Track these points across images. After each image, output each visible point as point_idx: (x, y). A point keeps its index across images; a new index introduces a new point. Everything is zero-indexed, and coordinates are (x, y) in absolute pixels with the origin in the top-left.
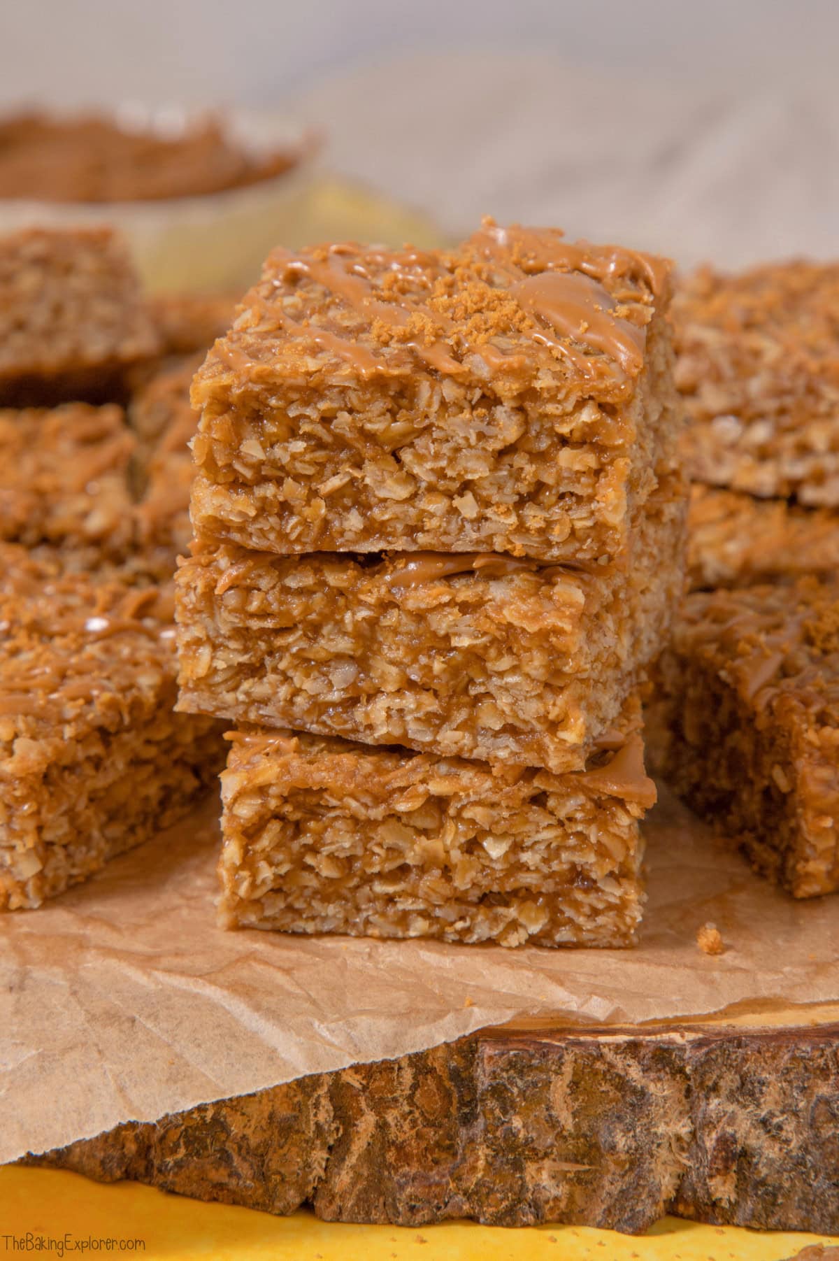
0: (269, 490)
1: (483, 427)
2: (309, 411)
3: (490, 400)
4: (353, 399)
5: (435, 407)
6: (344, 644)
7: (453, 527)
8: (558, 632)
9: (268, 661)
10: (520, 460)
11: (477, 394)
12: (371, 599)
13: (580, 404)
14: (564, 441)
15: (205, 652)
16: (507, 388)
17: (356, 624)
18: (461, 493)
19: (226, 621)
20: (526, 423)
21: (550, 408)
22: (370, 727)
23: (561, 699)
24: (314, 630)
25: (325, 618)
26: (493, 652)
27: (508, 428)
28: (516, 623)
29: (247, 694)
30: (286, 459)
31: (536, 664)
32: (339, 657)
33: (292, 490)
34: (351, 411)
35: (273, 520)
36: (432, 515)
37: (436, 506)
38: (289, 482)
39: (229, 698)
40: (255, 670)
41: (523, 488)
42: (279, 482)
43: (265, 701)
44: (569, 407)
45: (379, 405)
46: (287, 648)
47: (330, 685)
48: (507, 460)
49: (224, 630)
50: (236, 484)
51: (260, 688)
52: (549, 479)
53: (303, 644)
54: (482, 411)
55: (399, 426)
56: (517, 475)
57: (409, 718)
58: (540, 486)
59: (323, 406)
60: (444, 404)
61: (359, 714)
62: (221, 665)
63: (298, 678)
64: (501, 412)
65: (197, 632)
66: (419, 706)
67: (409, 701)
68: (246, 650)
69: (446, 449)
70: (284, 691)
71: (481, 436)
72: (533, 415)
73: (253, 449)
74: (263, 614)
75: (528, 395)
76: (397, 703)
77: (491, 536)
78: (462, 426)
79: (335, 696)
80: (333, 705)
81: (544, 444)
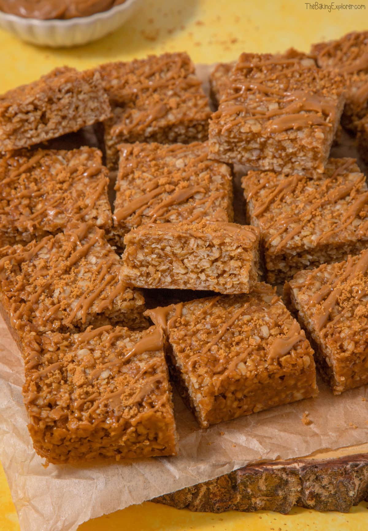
0: (144, 269)
1: (209, 253)
2: (158, 246)
3: (211, 246)
4: (171, 243)
5: (195, 246)
6: (257, 146)
7: (198, 283)
8: (317, 148)
9: (235, 148)
10: (219, 263)
11: (208, 243)
12: (265, 136)
13: (238, 247)
14: (231, 258)
15: (217, 146)
16: (216, 242)
17: (261, 142)
18: (201, 272)
19: (223, 139)
20: (221, 253)
21: (229, 248)
22: (264, 166)
23: (317, 162)
24: (248, 142)
25: (252, 140)
26: (298, 152)
27: (216, 254)
28: (306, 145)
29: (229, 156)
30: (150, 260)
31: (310, 155)
32: (255, 149)
33: (151, 269)
34: (171, 246)
35: (145, 278)
36: (192, 279)
37: (194, 276)
38: (150, 267)
39: (224, 157)
40: (231, 150)
41: (219, 272)
42: (147, 267)
43: (234, 158)
44: (234, 248)
45: (179, 245)
46: (241, 146)
47: (252, 155)
48: (215, 264)
49: (223, 141)
50: (134, 267)
51: (233, 155)
52: (227, 269)
53: (245, 145)
54: (209, 248)
55: (184, 252)
56: (218, 268)
57: (275, 165)
58: (224, 272)
59: (163, 244)
60: (198, 246)
61: (261, 162)
62: (222, 149)
63: (243, 153)
64: (214, 249)
65: (215, 140)
66: (278, 162)
67: (275, 161)
68: (228, 145)
69: (198, 259)
70: (239, 156)
71: (208, 255)
72: (224, 250)
73: (141, 257)
74: (234, 138)
75: (223, 244)
76: (271, 161)
77: (209, 285)
78: (203, 253)
79: (254, 158)
80: (253, 160)
81: (226, 259)
